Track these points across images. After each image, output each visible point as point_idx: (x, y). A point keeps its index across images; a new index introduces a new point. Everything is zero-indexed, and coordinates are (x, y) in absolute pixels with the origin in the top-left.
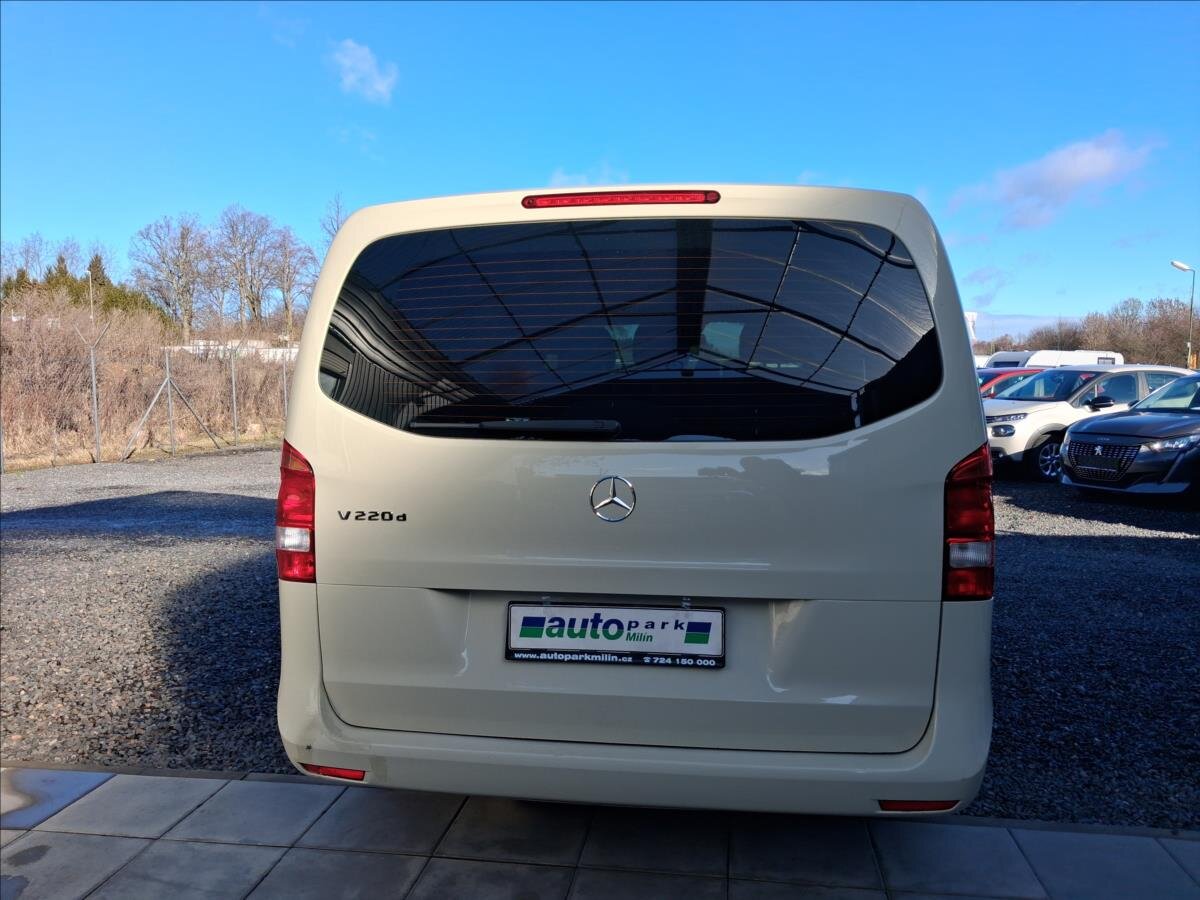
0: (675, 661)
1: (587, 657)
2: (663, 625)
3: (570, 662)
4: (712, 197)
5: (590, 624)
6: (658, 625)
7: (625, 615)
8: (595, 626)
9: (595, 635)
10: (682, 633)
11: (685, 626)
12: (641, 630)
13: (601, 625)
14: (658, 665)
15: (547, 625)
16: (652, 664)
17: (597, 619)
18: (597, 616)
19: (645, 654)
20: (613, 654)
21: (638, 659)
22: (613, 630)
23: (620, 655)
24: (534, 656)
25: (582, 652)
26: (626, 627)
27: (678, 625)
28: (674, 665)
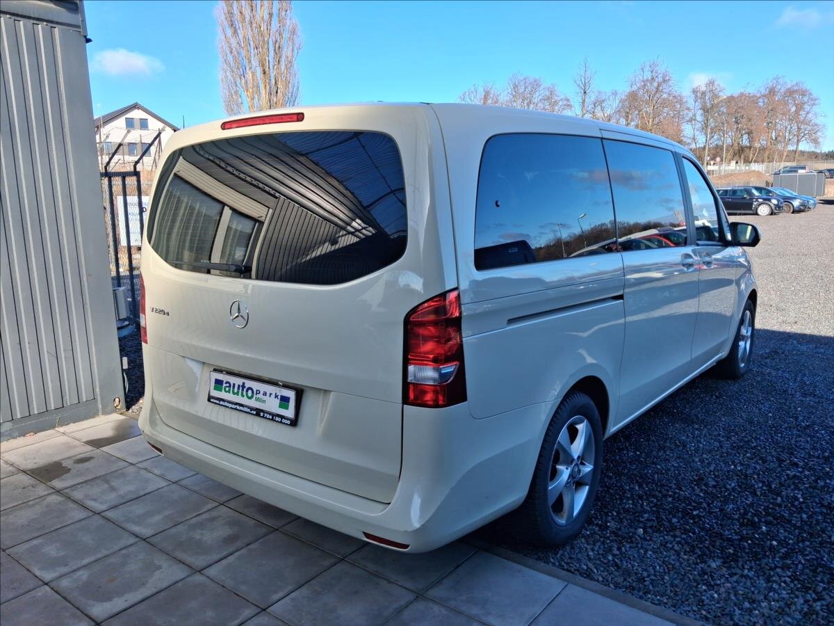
0: (274, 417)
1: (238, 407)
2: (271, 394)
3: (231, 408)
4: (300, 117)
5: (241, 388)
6: (268, 394)
7: (255, 385)
8: (243, 390)
9: (243, 396)
10: (278, 401)
11: (279, 397)
12: (260, 396)
13: (245, 390)
14: (266, 418)
15: (224, 385)
16: (263, 417)
17: (243, 386)
18: (244, 383)
19: (262, 411)
20: (249, 407)
21: (258, 412)
22: (250, 393)
23: (252, 409)
24: (218, 402)
25: (236, 404)
26: (255, 392)
27: (276, 396)
28: (272, 419)
